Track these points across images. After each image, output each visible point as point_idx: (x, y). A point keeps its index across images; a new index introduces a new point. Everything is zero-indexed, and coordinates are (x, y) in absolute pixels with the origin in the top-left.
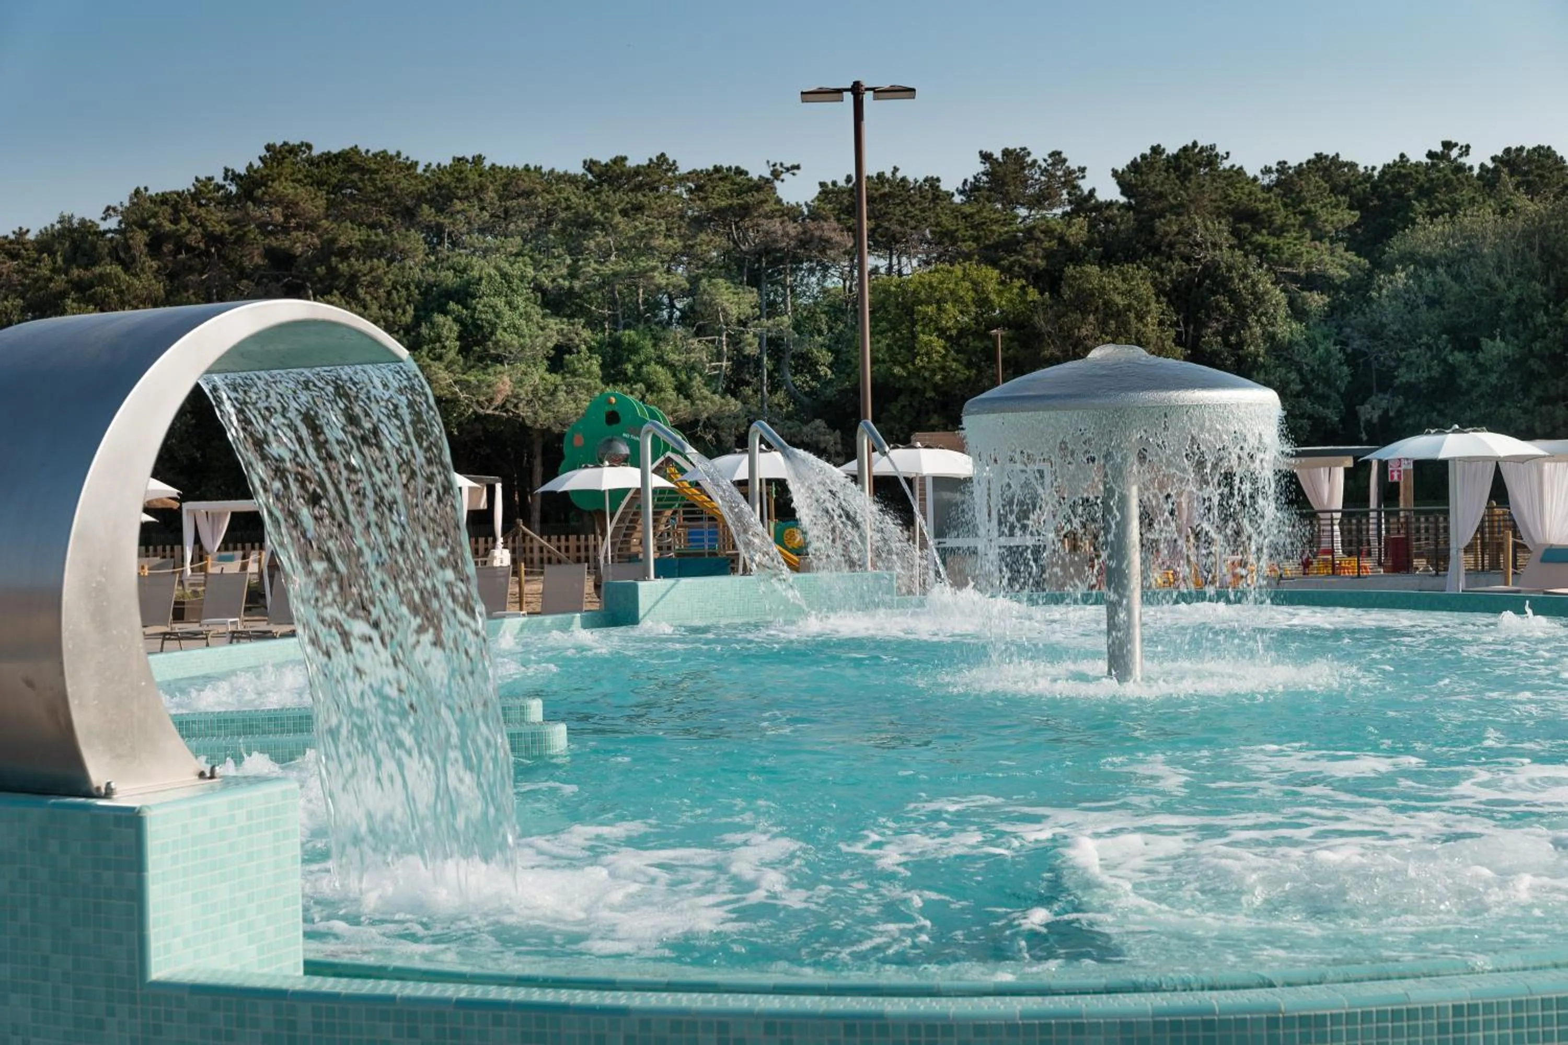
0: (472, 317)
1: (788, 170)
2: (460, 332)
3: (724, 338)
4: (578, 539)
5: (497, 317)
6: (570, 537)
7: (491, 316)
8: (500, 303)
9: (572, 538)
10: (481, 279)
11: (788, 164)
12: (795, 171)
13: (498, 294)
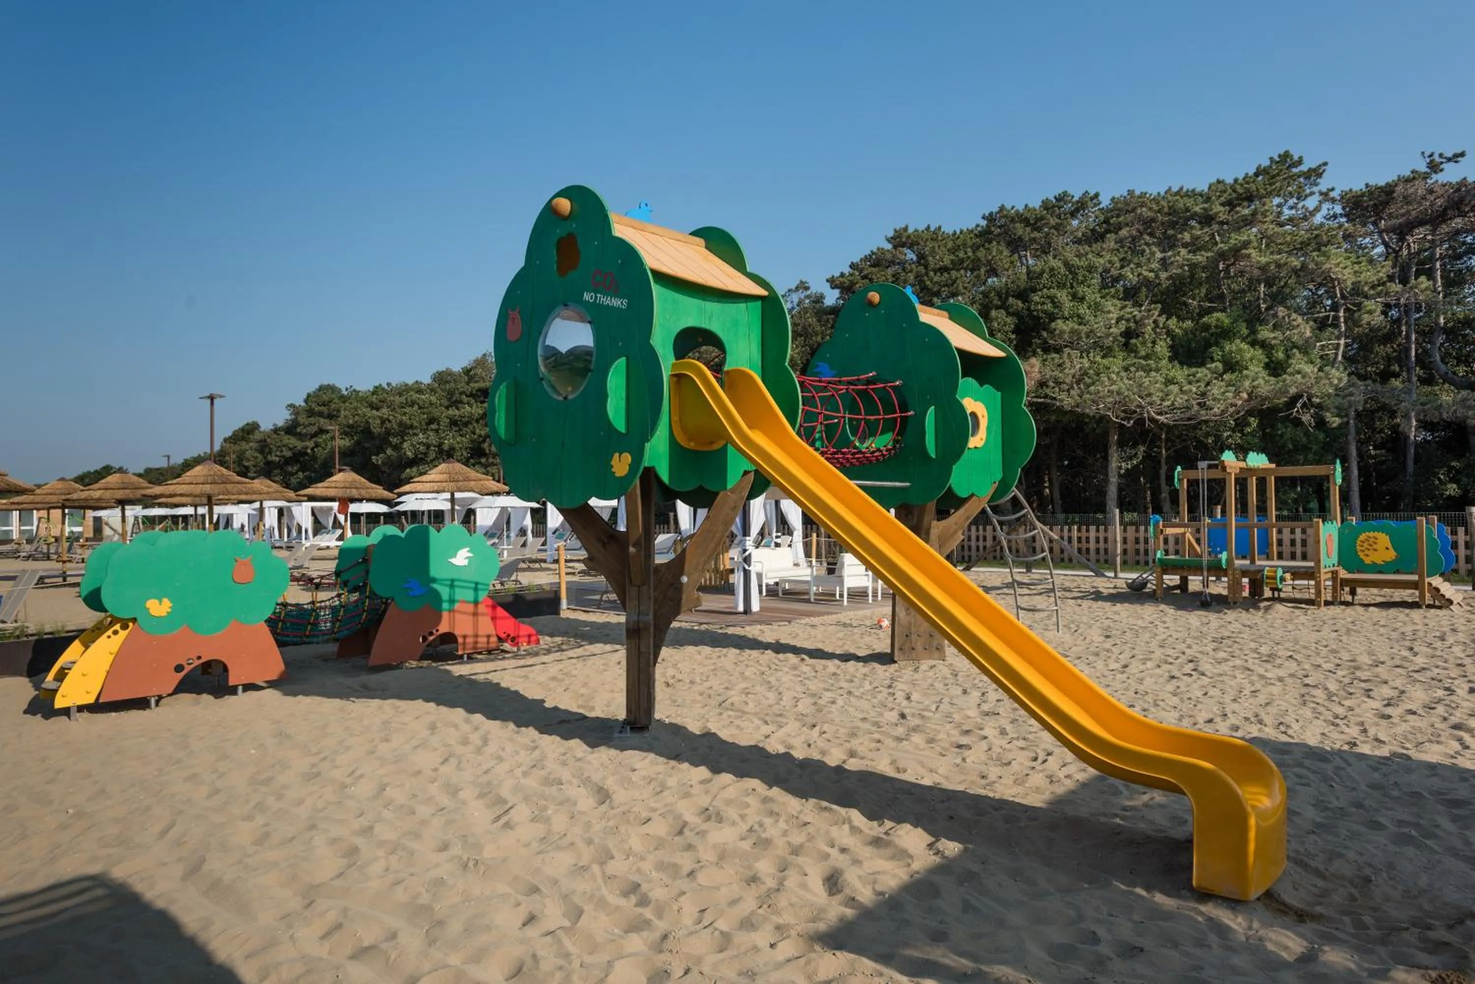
0: (1029, 309)
1: (1449, 160)
2: (1016, 325)
3: (1341, 314)
4: (1098, 531)
5: (1056, 307)
6: (1091, 527)
7: (1049, 307)
8: (1062, 296)
9: (1093, 528)
10: (1043, 272)
11: (1449, 154)
12: (1459, 159)
13: (1061, 286)
